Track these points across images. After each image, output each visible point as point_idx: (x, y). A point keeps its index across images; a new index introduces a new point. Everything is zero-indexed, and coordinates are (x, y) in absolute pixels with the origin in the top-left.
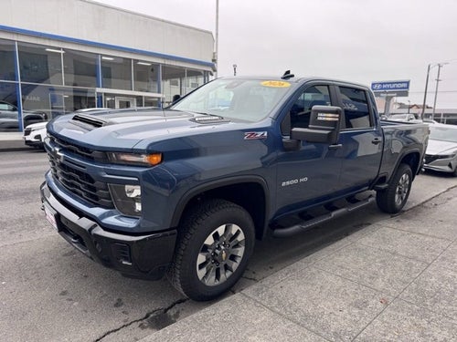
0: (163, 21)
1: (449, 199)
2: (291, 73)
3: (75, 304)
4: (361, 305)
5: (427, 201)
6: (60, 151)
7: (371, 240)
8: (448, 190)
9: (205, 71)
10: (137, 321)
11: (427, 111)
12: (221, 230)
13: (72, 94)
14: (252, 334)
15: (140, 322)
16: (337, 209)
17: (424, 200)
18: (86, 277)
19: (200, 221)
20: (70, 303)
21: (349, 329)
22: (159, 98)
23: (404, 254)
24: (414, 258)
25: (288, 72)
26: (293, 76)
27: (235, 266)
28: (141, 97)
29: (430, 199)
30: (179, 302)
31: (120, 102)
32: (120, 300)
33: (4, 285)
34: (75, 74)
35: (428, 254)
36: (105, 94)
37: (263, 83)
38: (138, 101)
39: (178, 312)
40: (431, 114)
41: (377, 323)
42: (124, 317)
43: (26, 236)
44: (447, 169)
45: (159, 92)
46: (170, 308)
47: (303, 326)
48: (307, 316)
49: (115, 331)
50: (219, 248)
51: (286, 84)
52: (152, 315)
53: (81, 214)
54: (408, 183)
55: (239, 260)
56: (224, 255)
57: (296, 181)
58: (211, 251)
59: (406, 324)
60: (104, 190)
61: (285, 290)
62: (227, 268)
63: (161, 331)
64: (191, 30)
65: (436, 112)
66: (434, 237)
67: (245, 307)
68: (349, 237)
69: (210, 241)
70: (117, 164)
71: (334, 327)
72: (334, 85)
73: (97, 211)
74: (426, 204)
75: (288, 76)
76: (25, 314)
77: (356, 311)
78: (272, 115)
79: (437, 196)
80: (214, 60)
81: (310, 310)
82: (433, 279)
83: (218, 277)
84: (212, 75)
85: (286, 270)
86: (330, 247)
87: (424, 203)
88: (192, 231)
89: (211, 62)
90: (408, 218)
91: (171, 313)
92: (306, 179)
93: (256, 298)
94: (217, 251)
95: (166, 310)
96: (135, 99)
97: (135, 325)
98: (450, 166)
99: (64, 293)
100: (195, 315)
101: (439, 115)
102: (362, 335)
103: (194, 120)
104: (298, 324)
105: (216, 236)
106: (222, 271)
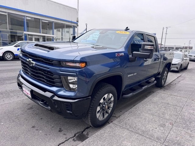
0: (55, 2)
1: (179, 81)
2: (128, 28)
3: (41, 131)
4: (163, 126)
5: (171, 82)
6: (32, 61)
7: (158, 99)
8: (178, 78)
9: (73, 26)
10: (71, 138)
11: (162, 46)
12: (106, 96)
13: (10, 34)
14: (124, 140)
15: (73, 138)
16: (143, 86)
17: (170, 82)
18: (41, 119)
19: (99, 92)
20: (38, 131)
21: (162, 136)
22: (53, 37)
23: (172, 104)
24: (176, 106)
25: (127, 28)
26: (129, 29)
27: (110, 111)
28: (45, 36)
29: (173, 81)
30: (87, 128)
31: (35, 38)
32: (60, 129)
33: (3, 125)
34: (11, 24)
35: (181, 104)
36: (28, 35)
37: (117, 32)
38: (43, 38)
39: (88, 133)
40: (163, 47)
41: (172, 132)
42: (65, 136)
43: (7, 101)
44: (176, 69)
45: (53, 34)
46: (84, 131)
47: (143, 136)
48: (143, 132)
49: (63, 143)
50: (105, 104)
51: (128, 33)
52: (77, 135)
53: (45, 90)
54: (166, 75)
55: (111, 109)
56: (107, 107)
57: (132, 75)
58: (101, 105)
59: (183, 132)
60: (59, 79)
61: (130, 121)
62: (107, 112)
63: (84, 142)
64: (67, 7)
65: (165, 47)
66: (180, 97)
67: (116, 129)
68: (148, 98)
69: (102, 101)
70: (65, 67)
71: (156, 135)
72: (145, 34)
73: (54, 89)
74: (172, 83)
75: (127, 29)
76: (17, 138)
77: (162, 128)
78: (124, 46)
79: (175, 80)
80: (77, 21)
81: (144, 129)
82: (186, 114)
83: (103, 116)
84: (76, 27)
85: (128, 112)
86: (142, 102)
87: (170, 83)
88: (96, 97)
89: (76, 22)
90: (167, 89)
91: (85, 133)
92: (135, 74)
93: (120, 125)
94: (104, 105)
95: (82, 132)
96: (42, 37)
97: (71, 140)
98: (177, 68)
99: (33, 127)
100: (96, 134)
101: (166, 48)
102: (168, 138)
103: (93, 47)
104: (141, 135)
105: (104, 99)
106: (105, 114)
